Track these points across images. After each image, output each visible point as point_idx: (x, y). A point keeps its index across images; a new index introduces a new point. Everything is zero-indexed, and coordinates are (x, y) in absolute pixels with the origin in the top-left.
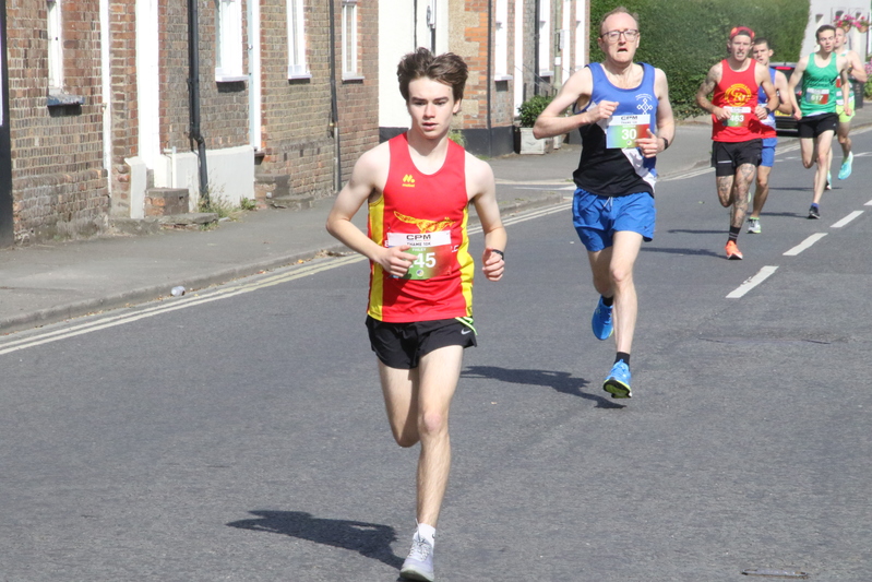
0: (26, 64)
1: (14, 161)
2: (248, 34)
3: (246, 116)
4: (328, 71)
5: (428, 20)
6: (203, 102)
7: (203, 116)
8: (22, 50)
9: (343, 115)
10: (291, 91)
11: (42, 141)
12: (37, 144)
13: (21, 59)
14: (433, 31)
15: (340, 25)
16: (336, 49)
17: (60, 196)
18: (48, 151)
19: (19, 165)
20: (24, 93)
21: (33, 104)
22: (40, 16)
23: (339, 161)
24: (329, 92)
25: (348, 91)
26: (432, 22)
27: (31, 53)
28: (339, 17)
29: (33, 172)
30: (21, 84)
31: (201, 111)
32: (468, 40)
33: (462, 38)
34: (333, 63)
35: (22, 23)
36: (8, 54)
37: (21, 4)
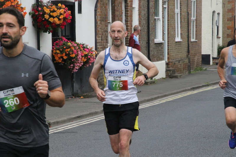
0: (102, 40)
2: (164, 29)
3: (163, 52)
4: (187, 39)
5: (216, 24)
6: (151, 49)
7: (151, 53)
8: (100, 36)
9: (191, 52)
10: (176, 45)
13: (100, 38)
14: (218, 27)
15: (190, 26)
16: (189, 33)
20: (101, 48)
22: (106, 26)
23: (190, 64)
24: (187, 45)
25: (193, 45)
26: (217, 24)
27: (103, 37)
28: (190, 24)
30: (100, 45)
31: (150, 51)
32: (228, 29)
33: (226, 29)
34: (188, 37)
35: (101, 28)
36: (97, 37)
37: (101, 23)
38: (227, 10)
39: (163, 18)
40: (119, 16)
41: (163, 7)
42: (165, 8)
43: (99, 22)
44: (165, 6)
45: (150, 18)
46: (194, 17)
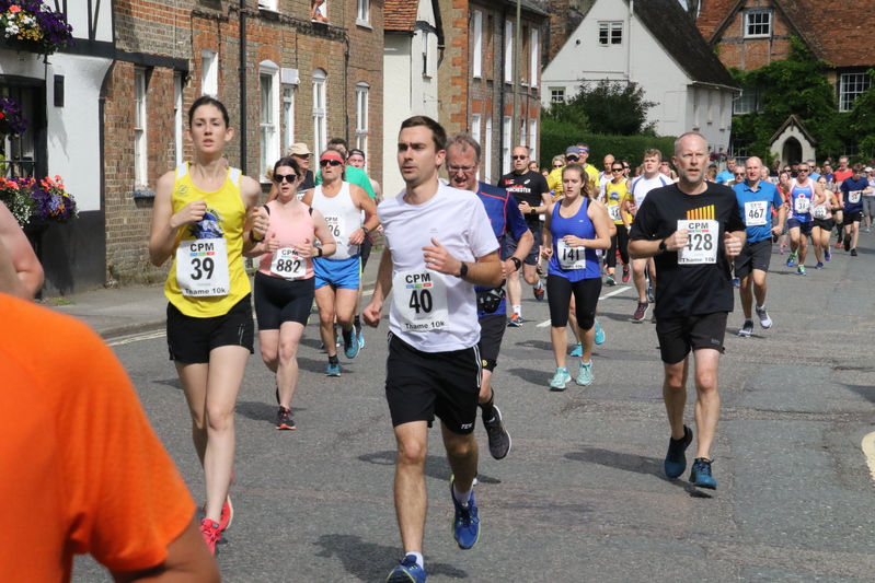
0: (118, 170)
1: (108, 234)
8: (115, 161)
11: (129, 221)
12: (125, 222)
13: (115, 167)
17: (141, 257)
18: (134, 227)
19: (112, 235)
20: (116, 189)
21: (123, 197)
22: (130, 140)
27: (122, 163)
29: (122, 240)
30: (114, 183)
35: (116, 144)
36: (106, 164)
37: (115, 132)
38: (450, 117)
39: (283, 126)
40: (165, 116)
41: (281, 100)
42: (289, 103)
43: (111, 129)
44: (286, 99)
45: (248, 127)
46: (363, 127)
